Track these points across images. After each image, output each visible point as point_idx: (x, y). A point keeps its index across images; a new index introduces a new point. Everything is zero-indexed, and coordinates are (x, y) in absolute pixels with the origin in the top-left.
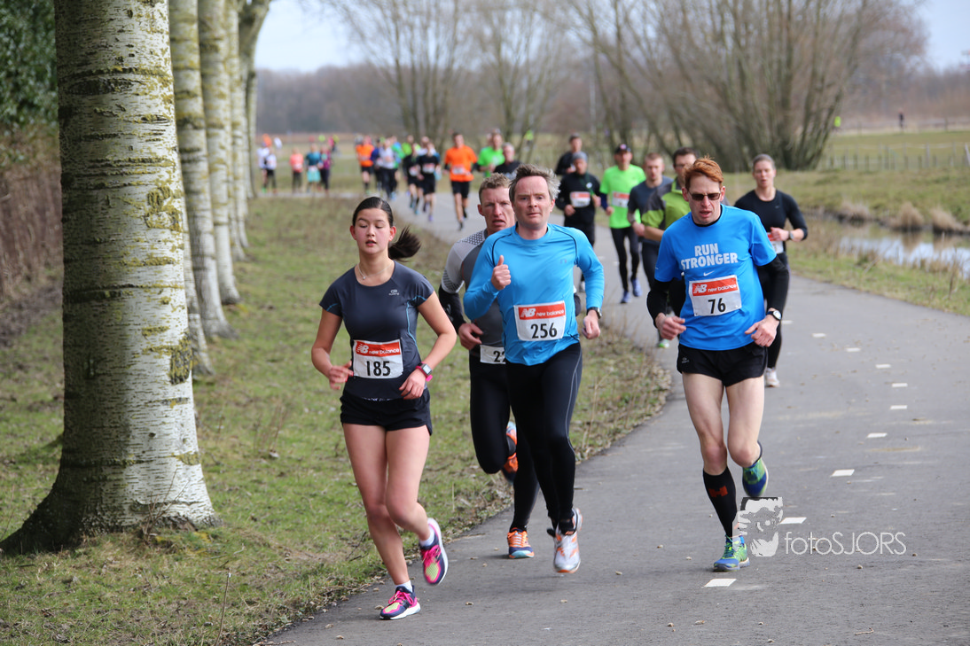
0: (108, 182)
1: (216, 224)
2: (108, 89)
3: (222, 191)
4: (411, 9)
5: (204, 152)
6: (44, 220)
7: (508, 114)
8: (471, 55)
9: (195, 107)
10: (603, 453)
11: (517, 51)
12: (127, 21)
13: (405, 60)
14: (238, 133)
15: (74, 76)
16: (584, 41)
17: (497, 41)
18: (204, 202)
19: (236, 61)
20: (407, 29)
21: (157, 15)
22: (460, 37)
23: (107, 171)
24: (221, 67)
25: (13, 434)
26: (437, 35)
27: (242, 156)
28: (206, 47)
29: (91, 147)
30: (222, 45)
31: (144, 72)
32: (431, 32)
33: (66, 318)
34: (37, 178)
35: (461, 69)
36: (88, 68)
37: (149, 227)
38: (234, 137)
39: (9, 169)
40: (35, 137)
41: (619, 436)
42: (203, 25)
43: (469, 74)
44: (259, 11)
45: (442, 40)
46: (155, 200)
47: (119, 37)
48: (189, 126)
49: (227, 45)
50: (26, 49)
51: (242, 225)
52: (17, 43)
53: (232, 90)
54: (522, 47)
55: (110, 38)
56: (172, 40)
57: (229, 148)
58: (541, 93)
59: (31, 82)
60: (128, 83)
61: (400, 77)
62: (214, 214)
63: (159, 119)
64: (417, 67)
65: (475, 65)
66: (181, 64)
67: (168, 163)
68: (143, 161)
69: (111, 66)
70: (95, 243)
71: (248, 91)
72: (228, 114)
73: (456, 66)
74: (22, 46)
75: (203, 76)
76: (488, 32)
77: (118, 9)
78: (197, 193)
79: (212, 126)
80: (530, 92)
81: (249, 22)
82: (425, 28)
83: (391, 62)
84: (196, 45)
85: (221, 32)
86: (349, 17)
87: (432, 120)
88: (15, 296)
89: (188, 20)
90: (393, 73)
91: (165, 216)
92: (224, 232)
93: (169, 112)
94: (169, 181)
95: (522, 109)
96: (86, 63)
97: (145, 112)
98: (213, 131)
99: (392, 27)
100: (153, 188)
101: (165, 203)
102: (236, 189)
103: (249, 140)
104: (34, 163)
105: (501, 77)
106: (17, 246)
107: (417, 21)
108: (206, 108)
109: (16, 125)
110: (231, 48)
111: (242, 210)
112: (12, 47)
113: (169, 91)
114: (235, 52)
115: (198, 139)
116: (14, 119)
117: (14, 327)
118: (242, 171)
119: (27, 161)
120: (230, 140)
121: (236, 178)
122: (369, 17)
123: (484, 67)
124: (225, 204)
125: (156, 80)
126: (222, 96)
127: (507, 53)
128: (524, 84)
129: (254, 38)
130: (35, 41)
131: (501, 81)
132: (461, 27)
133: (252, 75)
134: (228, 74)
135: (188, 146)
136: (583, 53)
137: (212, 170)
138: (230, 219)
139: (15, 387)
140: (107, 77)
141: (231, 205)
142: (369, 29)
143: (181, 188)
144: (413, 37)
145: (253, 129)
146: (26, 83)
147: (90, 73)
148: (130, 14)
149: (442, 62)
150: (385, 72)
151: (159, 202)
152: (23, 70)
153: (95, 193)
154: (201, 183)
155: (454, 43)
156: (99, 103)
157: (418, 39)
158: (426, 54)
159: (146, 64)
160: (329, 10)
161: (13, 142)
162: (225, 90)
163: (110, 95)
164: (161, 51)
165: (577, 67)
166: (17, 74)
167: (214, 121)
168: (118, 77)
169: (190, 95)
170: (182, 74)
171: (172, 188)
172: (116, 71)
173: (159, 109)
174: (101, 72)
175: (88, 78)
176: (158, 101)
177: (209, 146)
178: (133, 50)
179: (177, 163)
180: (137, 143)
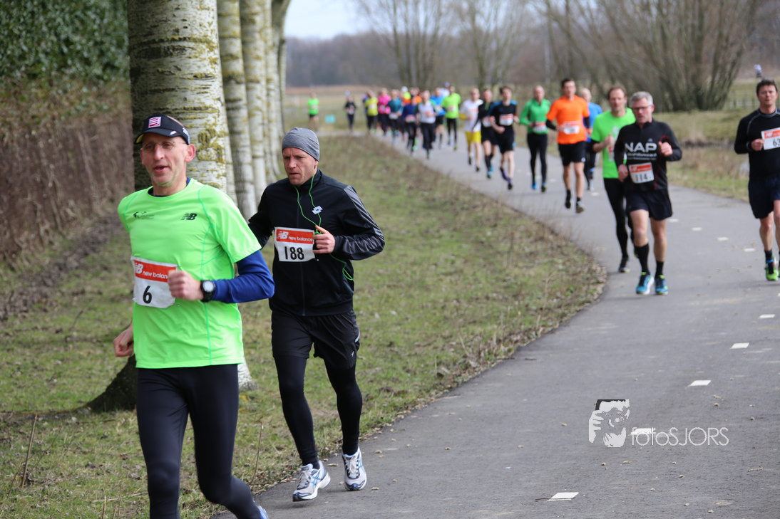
1: (254, 157)
2: (168, 53)
3: (259, 132)
5: (244, 101)
6: (123, 155)
7: (481, 69)
8: (452, 24)
9: (238, 67)
10: (553, 331)
11: (487, 21)
13: (401, 28)
14: (272, 86)
15: (142, 44)
16: (540, 11)
17: (473, 13)
18: (245, 140)
19: (269, 31)
20: (402, 4)
22: (443, 10)
24: (257, 36)
25: (99, 320)
26: (426, 9)
27: (275, 105)
28: (246, 20)
29: (154, 99)
30: (258, 19)
31: (195, 40)
32: (421, 7)
34: (117, 123)
35: (444, 35)
36: (153, 37)
37: (200, 160)
38: (268, 90)
39: (97, 116)
40: (115, 92)
41: (565, 319)
43: (451, 39)
45: (429, 12)
46: (204, 139)
47: (176, 13)
48: (233, 82)
49: (262, 18)
50: (110, 24)
51: (274, 158)
52: (102, 19)
53: (266, 53)
54: (492, 16)
55: (169, 14)
56: (219, 16)
57: (264, 98)
58: (507, 52)
59: (113, 49)
60: (183, 49)
61: (397, 42)
62: (252, 150)
63: (206, 77)
64: (411, 34)
65: (455, 32)
66: (226, 35)
67: (214, 110)
68: (195, 109)
69: (170, 36)
71: (279, 54)
72: (263, 72)
73: (440, 33)
74: (105, 21)
75: (244, 43)
76: (465, 6)
78: (239, 133)
79: (250, 82)
80: (498, 53)
82: (416, 3)
83: (390, 30)
84: (237, 19)
85: (257, 9)
87: (422, 75)
88: (102, 214)
90: (392, 39)
91: (212, 151)
92: (260, 164)
93: (217, 71)
94: (215, 124)
95: (492, 66)
96: (151, 34)
97: (196, 71)
98: (251, 85)
99: (391, 3)
100: (202, 130)
101: (212, 141)
102: (270, 130)
103: (281, 92)
104: (115, 111)
105: (476, 39)
108: (246, 68)
109: (101, 82)
110: (265, 20)
111: (276, 146)
112: (98, 21)
113: (216, 54)
114: (269, 23)
115: (240, 91)
116: (99, 77)
117: (101, 238)
118: (275, 116)
119: (109, 110)
120: (265, 92)
121: (270, 121)
123: (464, 34)
124: (261, 142)
125: (204, 46)
126: (258, 58)
127: (480, 22)
128: (494, 46)
129: (284, 13)
130: (115, 17)
131: (475, 44)
132: (444, 2)
133: (282, 42)
134: (263, 41)
135: (232, 97)
136: (539, 21)
137: (250, 115)
138: (265, 153)
139: (102, 284)
140: (167, 45)
141: (266, 142)
142: (373, 5)
143: (226, 130)
144: (407, 10)
145: (283, 83)
146: (108, 50)
147: (154, 42)
149: (430, 30)
150: (386, 38)
151: (207, 140)
152: (107, 39)
154: (242, 126)
155: (439, 15)
156: (161, 65)
157: (411, 13)
158: (417, 23)
159: (197, 34)
161: (100, 96)
162: (261, 53)
163: (169, 59)
164: (210, 24)
165: (535, 32)
166: (102, 43)
167: (252, 77)
168: (175, 44)
169: (233, 57)
170: (227, 42)
171: (218, 129)
172: (173, 40)
173: (207, 69)
174: (162, 41)
175: (153, 46)
176: (206, 62)
177: (248, 97)
178: (186, 24)
179: (222, 110)
180: (190, 96)
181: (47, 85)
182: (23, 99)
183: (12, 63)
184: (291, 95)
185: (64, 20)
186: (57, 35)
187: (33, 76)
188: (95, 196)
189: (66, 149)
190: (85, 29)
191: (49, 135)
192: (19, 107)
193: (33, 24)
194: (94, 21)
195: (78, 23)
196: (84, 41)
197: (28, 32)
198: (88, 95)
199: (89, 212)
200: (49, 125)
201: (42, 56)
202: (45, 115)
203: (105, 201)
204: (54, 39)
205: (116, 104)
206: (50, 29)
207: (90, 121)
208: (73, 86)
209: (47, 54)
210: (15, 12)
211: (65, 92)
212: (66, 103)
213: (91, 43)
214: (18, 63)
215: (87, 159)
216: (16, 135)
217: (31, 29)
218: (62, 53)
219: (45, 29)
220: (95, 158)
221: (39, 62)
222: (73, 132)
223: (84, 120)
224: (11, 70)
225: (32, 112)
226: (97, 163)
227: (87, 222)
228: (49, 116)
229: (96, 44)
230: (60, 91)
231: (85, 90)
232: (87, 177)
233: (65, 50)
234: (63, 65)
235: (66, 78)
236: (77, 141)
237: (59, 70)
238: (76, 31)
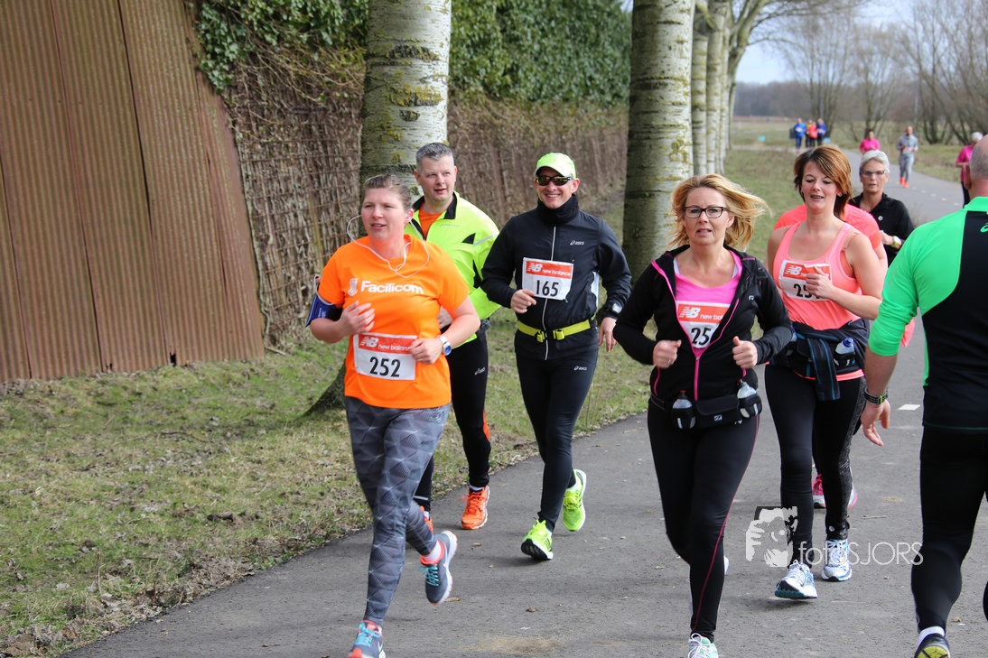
0: (652, 136)
1: (708, 161)
2: (655, 87)
3: (713, 144)
4: (821, 52)
5: (704, 123)
6: (621, 155)
7: (869, 110)
8: (851, 78)
9: (702, 99)
11: (877, 77)
12: (668, 52)
13: (816, 79)
14: (724, 114)
15: (639, 80)
16: (914, 72)
17: (867, 71)
18: (702, 149)
19: (725, 77)
20: (818, 63)
21: (684, 49)
22: (846, 68)
23: (652, 130)
24: (717, 79)
26: (834, 67)
27: (725, 127)
28: (710, 68)
29: (644, 117)
30: (719, 68)
31: (675, 79)
32: (831, 66)
33: (626, 206)
34: (619, 134)
35: (845, 85)
36: (645, 76)
37: (672, 160)
38: (721, 116)
39: (605, 128)
40: (619, 113)
42: (710, 57)
43: (850, 88)
44: (740, 51)
45: (836, 69)
46: (676, 147)
47: (664, 60)
48: (698, 110)
49: (721, 67)
50: (619, 67)
51: (722, 163)
52: (614, 64)
53: (722, 92)
54: (880, 74)
55: (658, 61)
56: (693, 64)
57: (718, 122)
58: (888, 99)
59: (620, 84)
60: (666, 85)
61: (812, 88)
62: (707, 156)
63: (681, 104)
64: (822, 83)
65: (853, 84)
66: (696, 77)
67: (684, 127)
68: (671, 126)
69: (658, 75)
70: (643, 168)
71: (731, 93)
72: (719, 104)
73: (843, 84)
74: (617, 65)
75: (708, 84)
76: (862, 66)
77: (664, 45)
78: (699, 144)
79: (709, 110)
80: (882, 100)
81: (734, 56)
82: (828, 63)
83: (808, 80)
84: (705, 67)
85: (718, 61)
86: (787, 55)
87: (827, 112)
88: (604, 194)
89: (702, 54)
90: (809, 86)
91: (680, 155)
93: (688, 100)
94: (684, 137)
95: (877, 108)
96: (645, 73)
97: (674, 100)
98: (710, 112)
99: (810, 61)
100: (675, 140)
101: (681, 148)
102: (720, 144)
103: (730, 118)
104: (618, 126)
105: (867, 90)
106: (607, 168)
107: (824, 59)
108: (708, 100)
109: (610, 106)
110: (723, 69)
111: (723, 155)
112: (612, 65)
113: (688, 89)
114: (725, 71)
115: (702, 116)
116: (609, 103)
117: (602, 210)
118: (724, 134)
119: (614, 125)
120: (719, 118)
121: (720, 138)
122: (797, 56)
123: (859, 85)
124: (713, 151)
125: (680, 83)
126: (716, 94)
127: (871, 77)
128: (879, 94)
129: (736, 65)
130: (623, 63)
131: (867, 92)
132: (847, 63)
133: (733, 85)
134: (721, 83)
135: (696, 120)
136: (913, 79)
137: (708, 133)
138: (716, 159)
140: (655, 81)
141: (717, 152)
142: (798, 62)
143: (691, 142)
144: (821, 67)
145: (732, 112)
146: (617, 84)
147: (647, 79)
148: (670, 48)
149: (836, 82)
150: (805, 86)
151: (678, 147)
152: (616, 78)
153: (645, 141)
154: (702, 140)
155: (843, 71)
156: (650, 95)
157: (824, 69)
158: (827, 77)
159: (676, 75)
160: (777, 52)
161: (609, 115)
162: (718, 91)
163: (656, 91)
164: (686, 68)
165: (909, 86)
166: (613, 80)
167: (711, 107)
168: (661, 81)
169: (699, 93)
170: (696, 82)
171: (685, 140)
172: (660, 78)
173: (682, 99)
174: (652, 78)
175: (647, 82)
176: (681, 94)
177: (707, 120)
178: (670, 68)
179: (689, 128)
180: (669, 117)
181: (574, 106)
182: (558, 115)
183: (554, 90)
184: (735, 121)
185: (590, 63)
186: (584, 73)
187: (566, 100)
188: (601, 181)
189: (584, 149)
190: (603, 70)
191: (574, 140)
192: (555, 120)
193: (569, 65)
194: (609, 65)
195: (598, 66)
196: (601, 78)
197: (566, 70)
198: (600, 114)
199: (595, 192)
200: (574, 133)
201: (573, 87)
202: (572, 126)
203: (606, 185)
204: (582, 76)
205: (619, 121)
206: (580, 69)
207: (601, 132)
208: (591, 108)
209: (576, 85)
210: (558, 57)
211: (586, 111)
212: (586, 119)
213: (606, 80)
214: (557, 91)
215: (597, 157)
216: (552, 138)
217: (568, 68)
218: (586, 85)
219: (577, 69)
220: (602, 156)
221: (571, 90)
222: (589, 138)
223: (597, 131)
224: (552, 95)
225: (564, 124)
226: (603, 160)
227: (594, 198)
228: (574, 127)
229: (609, 80)
230: (583, 111)
231: (599, 111)
232: (596, 169)
233: (589, 83)
234: (587, 94)
235: (588, 103)
236: (591, 144)
237: (583, 97)
238: (597, 71)
